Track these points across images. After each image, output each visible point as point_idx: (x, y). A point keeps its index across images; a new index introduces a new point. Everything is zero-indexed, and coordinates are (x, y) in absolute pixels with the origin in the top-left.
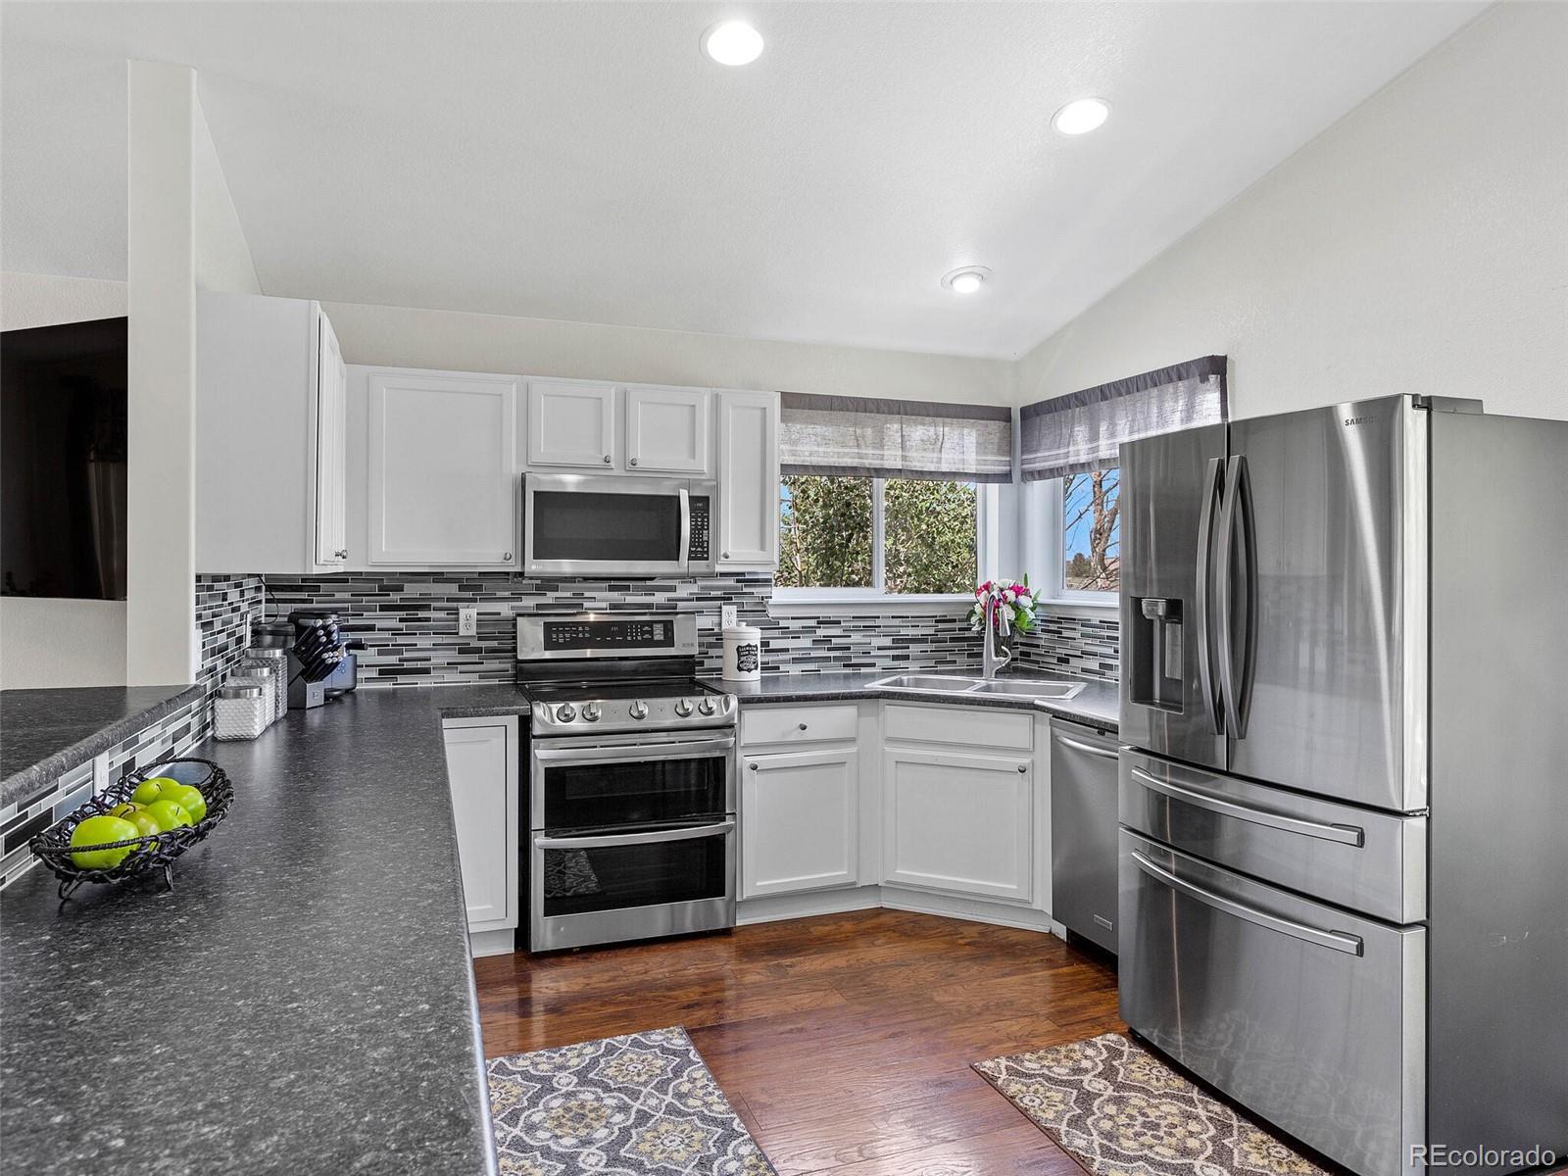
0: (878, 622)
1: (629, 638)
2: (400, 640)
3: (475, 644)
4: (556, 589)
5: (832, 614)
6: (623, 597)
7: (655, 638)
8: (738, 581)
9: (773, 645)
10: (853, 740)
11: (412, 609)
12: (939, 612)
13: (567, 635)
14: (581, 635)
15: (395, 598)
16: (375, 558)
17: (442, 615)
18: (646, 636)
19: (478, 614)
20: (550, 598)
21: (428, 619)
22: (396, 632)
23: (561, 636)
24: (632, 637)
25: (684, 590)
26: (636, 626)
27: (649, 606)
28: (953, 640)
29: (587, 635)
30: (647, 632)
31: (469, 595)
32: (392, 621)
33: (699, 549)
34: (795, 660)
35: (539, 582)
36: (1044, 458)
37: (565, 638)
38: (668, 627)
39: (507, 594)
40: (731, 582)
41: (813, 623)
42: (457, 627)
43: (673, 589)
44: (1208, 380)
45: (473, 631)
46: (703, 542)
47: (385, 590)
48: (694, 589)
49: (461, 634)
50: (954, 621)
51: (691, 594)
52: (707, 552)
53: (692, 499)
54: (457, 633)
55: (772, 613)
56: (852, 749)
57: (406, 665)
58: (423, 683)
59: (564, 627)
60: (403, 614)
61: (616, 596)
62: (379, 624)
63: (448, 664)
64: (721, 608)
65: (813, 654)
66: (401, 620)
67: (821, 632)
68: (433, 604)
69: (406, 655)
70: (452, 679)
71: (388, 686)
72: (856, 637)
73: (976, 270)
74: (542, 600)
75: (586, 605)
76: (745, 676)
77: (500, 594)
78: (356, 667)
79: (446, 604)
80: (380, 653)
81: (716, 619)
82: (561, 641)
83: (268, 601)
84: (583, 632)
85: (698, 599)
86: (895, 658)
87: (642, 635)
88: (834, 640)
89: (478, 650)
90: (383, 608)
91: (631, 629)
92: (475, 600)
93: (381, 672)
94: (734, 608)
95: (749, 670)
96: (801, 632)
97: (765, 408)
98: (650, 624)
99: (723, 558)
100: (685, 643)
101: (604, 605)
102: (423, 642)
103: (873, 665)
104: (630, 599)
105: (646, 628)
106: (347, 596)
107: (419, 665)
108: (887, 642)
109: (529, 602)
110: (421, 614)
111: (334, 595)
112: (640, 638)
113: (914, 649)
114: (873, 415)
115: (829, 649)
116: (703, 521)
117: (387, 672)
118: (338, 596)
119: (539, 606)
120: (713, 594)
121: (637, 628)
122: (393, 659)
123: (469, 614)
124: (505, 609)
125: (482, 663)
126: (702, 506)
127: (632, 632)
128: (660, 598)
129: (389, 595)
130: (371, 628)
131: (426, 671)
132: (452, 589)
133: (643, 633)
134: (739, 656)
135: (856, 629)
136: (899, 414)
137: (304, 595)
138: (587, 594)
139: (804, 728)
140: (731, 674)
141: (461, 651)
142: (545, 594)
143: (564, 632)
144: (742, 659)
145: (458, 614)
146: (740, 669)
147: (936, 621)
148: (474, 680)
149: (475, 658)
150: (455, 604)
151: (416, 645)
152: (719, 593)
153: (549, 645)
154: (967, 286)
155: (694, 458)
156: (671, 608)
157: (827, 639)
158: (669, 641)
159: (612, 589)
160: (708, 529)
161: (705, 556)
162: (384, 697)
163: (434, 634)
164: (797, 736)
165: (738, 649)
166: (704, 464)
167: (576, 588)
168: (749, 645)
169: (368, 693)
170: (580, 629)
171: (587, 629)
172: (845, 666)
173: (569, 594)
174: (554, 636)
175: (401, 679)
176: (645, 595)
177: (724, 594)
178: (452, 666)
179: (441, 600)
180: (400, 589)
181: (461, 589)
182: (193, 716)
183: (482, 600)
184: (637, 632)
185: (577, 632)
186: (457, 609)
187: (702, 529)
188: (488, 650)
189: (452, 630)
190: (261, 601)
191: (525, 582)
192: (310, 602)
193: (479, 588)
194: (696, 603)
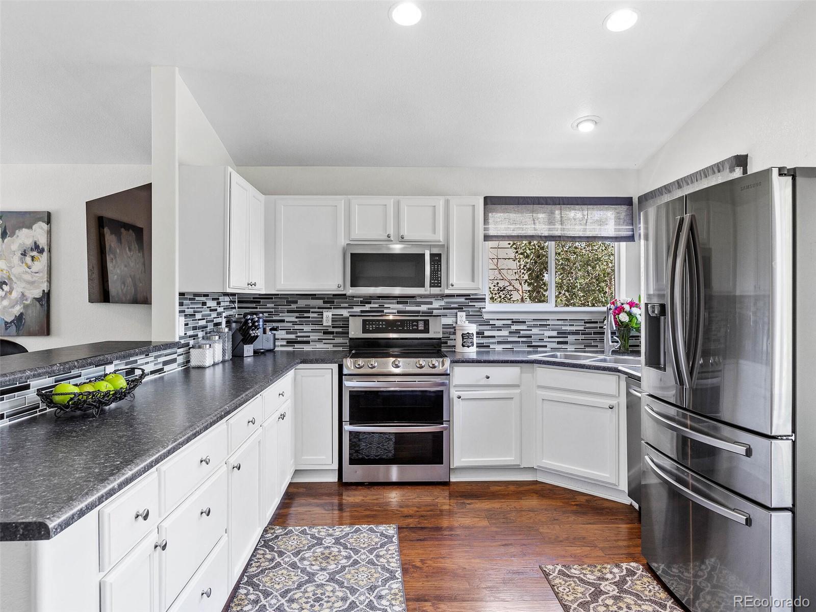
0: (548, 323)
1: (405, 328)
2: (296, 327)
3: (331, 330)
4: (370, 303)
5: (521, 317)
6: (404, 307)
7: (419, 329)
8: (466, 299)
9: (487, 333)
10: (518, 386)
11: (302, 312)
12: (587, 317)
13: (374, 326)
14: (381, 326)
15: (294, 306)
16: (279, 287)
17: (315, 315)
18: (415, 327)
19: (332, 315)
20: (367, 307)
21: (309, 317)
22: (294, 323)
23: (371, 326)
24: (407, 327)
25: (436, 304)
26: (410, 322)
27: (418, 312)
28: (595, 333)
29: (384, 326)
30: (415, 325)
31: (328, 305)
32: (292, 318)
33: (436, 281)
34: (499, 343)
35: (362, 299)
37: (372, 327)
38: (426, 323)
39: (346, 305)
40: (462, 300)
41: (509, 322)
42: (321, 321)
43: (431, 303)
44: (734, 170)
45: (330, 324)
46: (438, 277)
47: (289, 303)
48: (442, 303)
49: (324, 325)
50: (597, 322)
51: (441, 306)
52: (440, 283)
53: (432, 255)
54: (322, 324)
55: (486, 316)
56: (517, 391)
57: (299, 339)
58: (307, 348)
59: (376, 322)
60: (297, 315)
61: (401, 307)
62: (287, 319)
63: (318, 339)
64: (457, 313)
65: (510, 339)
66: (297, 318)
67: (514, 328)
68: (311, 310)
69: (299, 334)
70: (320, 346)
71: (290, 349)
72: (535, 331)
73: (593, 118)
74: (364, 309)
75: (385, 311)
76: (466, 349)
77: (343, 305)
78: (275, 339)
79: (317, 310)
80: (287, 333)
81: (454, 319)
82: (371, 329)
83: (239, 308)
84: (382, 325)
85: (444, 309)
86: (559, 343)
88: (522, 332)
89: (332, 333)
90: (289, 312)
91: (407, 323)
92: (331, 308)
93: (288, 342)
94: (464, 314)
95: (468, 347)
96: (503, 327)
97: (474, 205)
98: (417, 321)
99: (450, 287)
100: (436, 332)
101: (395, 311)
102: (307, 328)
103: (546, 346)
104: (408, 308)
105: (415, 323)
106: (272, 305)
107: (305, 339)
108: (554, 333)
109: (357, 309)
110: (306, 315)
111: (266, 305)
112: (411, 328)
113: (571, 338)
114: (543, 206)
115: (519, 337)
116: (438, 267)
117: (290, 342)
118: (269, 305)
119: (362, 312)
120: (453, 306)
121: (409, 323)
122: (293, 336)
123: (328, 315)
124: (345, 313)
125: (334, 339)
126: (436, 259)
127: (407, 326)
128: (424, 308)
129: (291, 305)
130: (283, 321)
131: (308, 342)
132: (320, 303)
133: (413, 326)
134: (463, 339)
135: (535, 326)
136: (559, 204)
137: (254, 305)
138: (386, 306)
139: (488, 378)
140: (459, 349)
141: (324, 333)
142: (365, 306)
143: (372, 324)
144: (464, 340)
145: (322, 315)
146: (463, 346)
147: (585, 323)
148: (330, 348)
149: (331, 337)
150: (321, 310)
151: (303, 330)
152: (456, 306)
153: (365, 331)
154: (587, 128)
155: (435, 234)
156: (429, 313)
157: (518, 332)
158: (426, 330)
159: (398, 303)
160: (441, 271)
161: (439, 285)
162: (288, 353)
163: (312, 324)
164: (484, 382)
165: (462, 335)
166: (440, 237)
167: (381, 302)
168: (468, 333)
169: (282, 352)
170: (381, 323)
171: (384, 323)
172: (528, 346)
173: (377, 306)
174: (367, 326)
175: (297, 346)
176: (416, 306)
177: (459, 306)
178: (320, 340)
179: (315, 308)
180: (296, 302)
181: (324, 302)
182: (178, 356)
183: (334, 308)
184: (410, 325)
185: (379, 325)
186: (322, 313)
187: (438, 271)
188: (337, 333)
189: (320, 323)
190: (235, 308)
191: (355, 299)
192: (257, 308)
193: (333, 302)
194: (443, 311)
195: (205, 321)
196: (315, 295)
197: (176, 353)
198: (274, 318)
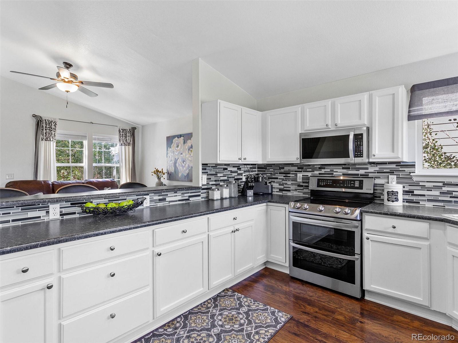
1: (345, 185)
2: (284, 182)
3: (302, 184)
4: (324, 168)
5: (452, 180)
6: (347, 171)
7: (355, 186)
8: (397, 166)
9: (416, 192)
10: (426, 239)
11: (286, 173)
13: (324, 183)
14: (329, 183)
15: (282, 170)
16: (267, 160)
17: (293, 175)
18: (352, 185)
19: (302, 176)
20: (323, 171)
21: (290, 177)
22: (283, 180)
23: (322, 183)
24: (347, 185)
25: (371, 169)
26: (349, 181)
27: (358, 175)
31: (300, 170)
32: (281, 177)
33: (359, 153)
34: (429, 200)
35: (319, 166)
37: (323, 184)
38: (361, 182)
39: (310, 170)
40: (394, 166)
41: (440, 185)
43: (367, 169)
45: (301, 180)
46: (360, 151)
47: (280, 168)
48: (377, 168)
49: (298, 181)
51: (375, 170)
52: (362, 154)
53: (355, 135)
54: (297, 181)
55: (415, 179)
57: (285, 189)
58: (289, 194)
59: (326, 181)
60: (284, 175)
61: (345, 171)
62: (279, 177)
63: (295, 189)
64: (388, 176)
65: (441, 198)
66: (284, 177)
67: (446, 189)
68: (291, 173)
69: (285, 186)
70: (296, 193)
71: (281, 194)
74: (321, 172)
75: (334, 174)
76: (391, 204)
77: (308, 170)
78: (272, 188)
79: (294, 173)
80: (279, 185)
81: (386, 180)
82: (322, 185)
83: (258, 171)
84: (330, 182)
85: (378, 173)
87: (350, 184)
88: (454, 193)
89: (302, 186)
90: (280, 173)
91: (347, 182)
92: (302, 172)
93: (280, 190)
94: (395, 176)
95: (393, 201)
96: (433, 188)
97: (394, 94)
98: (354, 181)
100: (367, 188)
101: (341, 174)
102: (289, 183)
104: (350, 172)
105: (352, 182)
106: (272, 170)
107: (288, 189)
109: (317, 172)
110: (288, 175)
112: (349, 185)
115: (451, 197)
116: (360, 143)
117: (281, 190)
118: (271, 170)
119: (319, 174)
120: (385, 170)
121: (349, 182)
122: (282, 187)
123: (300, 175)
124: (309, 174)
125: (304, 190)
126: (358, 138)
127: (347, 183)
128: (362, 172)
130: (277, 178)
131: (289, 191)
132: (296, 168)
134: (388, 195)
137: (264, 170)
138: (335, 170)
139: (394, 227)
140: (386, 202)
141: (298, 186)
142: (321, 170)
143: (323, 182)
144: (389, 196)
145: (297, 175)
146: (388, 200)
148: (301, 195)
149: (302, 188)
151: (287, 183)
152: (388, 170)
153: (319, 186)
156: (366, 176)
158: (361, 187)
159: (343, 168)
160: (362, 146)
161: (362, 156)
162: (280, 196)
163: (292, 181)
164: (391, 230)
165: (387, 193)
166: (365, 121)
167: (331, 168)
168: (392, 191)
169: (277, 195)
173: (329, 170)
174: (320, 183)
175: (284, 192)
176: (356, 171)
177: (390, 171)
178: (296, 190)
179: (293, 171)
180: (283, 168)
181: (298, 168)
182: (201, 193)
183: (304, 172)
184: (348, 183)
185: (328, 182)
186: (297, 174)
187: (360, 146)
188: (305, 186)
189: (295, 180)
190: (256, 171)
191: (315, 166)
192: (265, 171)
193: (303, 168)
194: (376, 174)
195: (227, 177)
196: (293, 164)
197: (200, 192)
198: (273, 177)
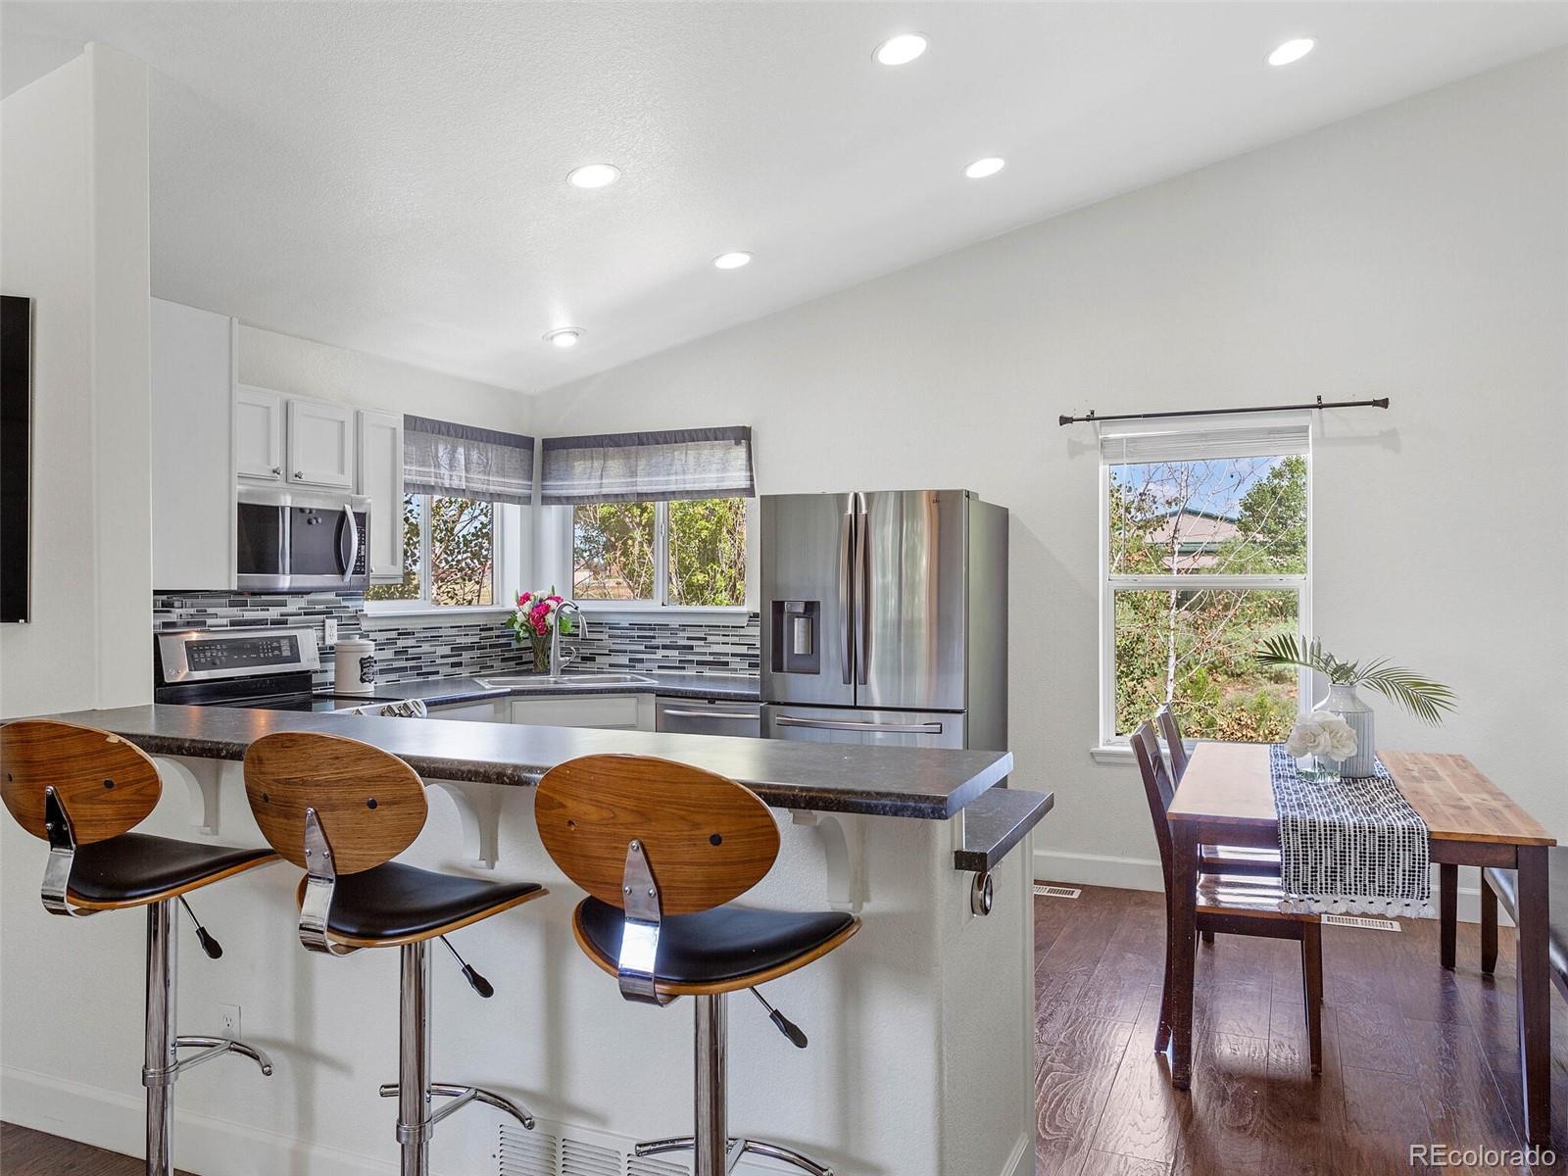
0: (441, 632)
1: (261, 656)
5: (408, 625)
6: (241, 613)
7: (284, 654)
12: (481, 622)
13: (208, 654)
14: (221, 654)
18: (276, 652)
20: (175, 615)
23: (202, 655)
24: (264, 654)
25: (294, 606)
27: (264, 621)
28: (491, 646)
29: (226, 654)
30: (276, 648)
33: (360, 564)
36: (558, 487)
37: (205, 657)
38: (292, 642)
41: (394, 634)
43: (284, 604)
44: (741, 443)
46: (363, 559)
48: (302, 603)
50: (491, 629)
51: (299, 609)
52: (364, 568)
55: (364, 626)
61: (235, 612)
64: (324, 622)
65: (396, 664)
67: (401, 643)
72: (426, 647)
73: (573, 330)
75: (209, 621)
76: (366, 687)
81: (321, 633)
82: (203, 660)
84: (221, 651)
85: (305, 614)
86: (454, 665)
87: (272, 652)
88: (410, 651)
91: (262, 645)
94: (335, 622)
95: (370, 681)
96: (385, 644)
97: (395, 430)
98: (278, 640)
100: (309, 658)
101: (225, 621)
103: (437, 673)
104: (252, 615)
105: (275, 644)
108: (447, 650)
112: (270, 655)
113: (466, 656)
115: (407, 659)
119: (165, 625)
120: (318, 608)
121: (266, 645)
126: (361, 521)
127: (263, 649)
128: (273, 613)
133: (273, 649)
134: (362, 668)
135: (426, 640)
136: (463, 438)
138: (210, 610)
140: (352, 686)
142: (170, 611)
143: (203, 651)
144: (365, 670)
146: (363, 681)
147: (481, 630)
152: (322, 607)
153: (196, 665)
154: (566, 342)
155: (343, 474)
156: (283, 624)
157: (403, 652)
158: (295, 657)
159: (232, 604)
160: (365, 544)
165: (360, 662)
166: (348, 479)
167: (200, 604)
168: (370, 658)
170: (218, 647)
171: (224, 647)
172: (418, 674)
173: (193, 611)
174: (196, 656)
176: (261, 610)
177: (328, 607)
184: (267, 650)
187: (361, 544)
194: (303, 617)
